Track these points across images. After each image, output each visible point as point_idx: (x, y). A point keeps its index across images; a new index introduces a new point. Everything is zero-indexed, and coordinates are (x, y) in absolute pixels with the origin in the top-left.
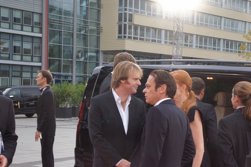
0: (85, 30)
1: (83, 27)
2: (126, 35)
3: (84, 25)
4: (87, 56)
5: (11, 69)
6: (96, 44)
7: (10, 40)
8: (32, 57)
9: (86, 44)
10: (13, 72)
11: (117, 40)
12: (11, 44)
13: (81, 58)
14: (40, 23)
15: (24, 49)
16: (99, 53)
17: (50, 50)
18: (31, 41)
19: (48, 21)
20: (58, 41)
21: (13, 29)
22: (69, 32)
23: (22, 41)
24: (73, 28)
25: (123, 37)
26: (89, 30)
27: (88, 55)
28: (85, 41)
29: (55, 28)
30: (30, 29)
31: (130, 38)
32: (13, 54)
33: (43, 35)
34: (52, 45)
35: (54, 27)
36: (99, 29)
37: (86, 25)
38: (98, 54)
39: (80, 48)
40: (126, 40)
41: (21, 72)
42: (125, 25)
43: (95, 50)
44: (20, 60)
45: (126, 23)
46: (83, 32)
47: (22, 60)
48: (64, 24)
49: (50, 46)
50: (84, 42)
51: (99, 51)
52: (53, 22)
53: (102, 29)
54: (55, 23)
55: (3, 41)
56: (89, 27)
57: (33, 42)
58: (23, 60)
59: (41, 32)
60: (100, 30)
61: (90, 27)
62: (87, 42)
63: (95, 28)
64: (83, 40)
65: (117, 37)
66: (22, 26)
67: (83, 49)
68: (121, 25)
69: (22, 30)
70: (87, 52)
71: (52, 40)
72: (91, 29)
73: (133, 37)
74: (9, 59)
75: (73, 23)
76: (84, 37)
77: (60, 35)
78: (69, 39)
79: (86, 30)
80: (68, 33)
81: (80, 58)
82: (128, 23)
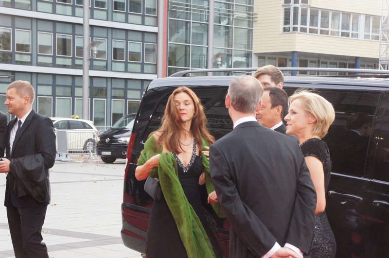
0: (227, 19)
1: (225, 15)
2: (296, 26)
3: (226, 11)
4: (231, 63)
5: (109, 84)
6: (246, 43)
7: (107, 38)
8: (143, 64)
9: (229, 43)
10: (113, 90)
11: (282, 34)
12: (109, 44)
13: (221, 65)
14: (154, 10)
15: (129, 52)
16: (251, 57)
17: (170, 53)
18: (141, 40)
19: (168, 6)
20: (184, 38)
21: (112, 21)
22: (201, 24)
23: (127, 40)
24: (208, 16)
25: (291, 29)
26: (235, 19)
27: (233, 61)
28: (229, 37)
29: (178, 18)
30: (138, 19)
31: (303, 30)
32: (112, 61)
33: (160, 30)
34: (174, 46)
35: (178, 16)
36: (251, 16)
37: (229, 11)
38: (250, 59)
39: (221, 50)
40: (297, 35)
41: (126, 90)
42: (296, 9)
43: (244, 53)
44: (124, 71)
45: (297, 5)
46: (224, 23)
47: (126, 71)
48: (193, 10)
49: (170, 47)
50: (225, 40)
51: (251, 54)
52: (176, 8)
53: (256, 18)
54: (179, 8)
55: (97, 40)
56: (235, 13)
57: (143, 42)
58: (129, 70)
59: (157, 25)
60: (252, 18)
61: (237, 14)
62: (231, 38)
63: (245, 15)
64: (225, 35)
65: (282, 30)
66: (127, 14)
67: (224, 50)
68: (289, 9)
69: (127, 21)
70: (231, 55)
71: (174, 38)
72: (237, 17)
73: (310, 29)
74: (106, 68)
75: (208, 9)
76: (227, 30)
77: (186, 28)
78: (202, 35)
79: (229, 19)
80: (199, 25)
81: (219, 66)
82: (301, 6)
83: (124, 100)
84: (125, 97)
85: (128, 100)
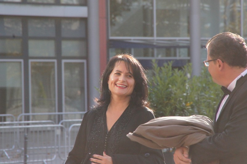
83: (22, 61)
84: (24, 55)
85: (30, 61)
